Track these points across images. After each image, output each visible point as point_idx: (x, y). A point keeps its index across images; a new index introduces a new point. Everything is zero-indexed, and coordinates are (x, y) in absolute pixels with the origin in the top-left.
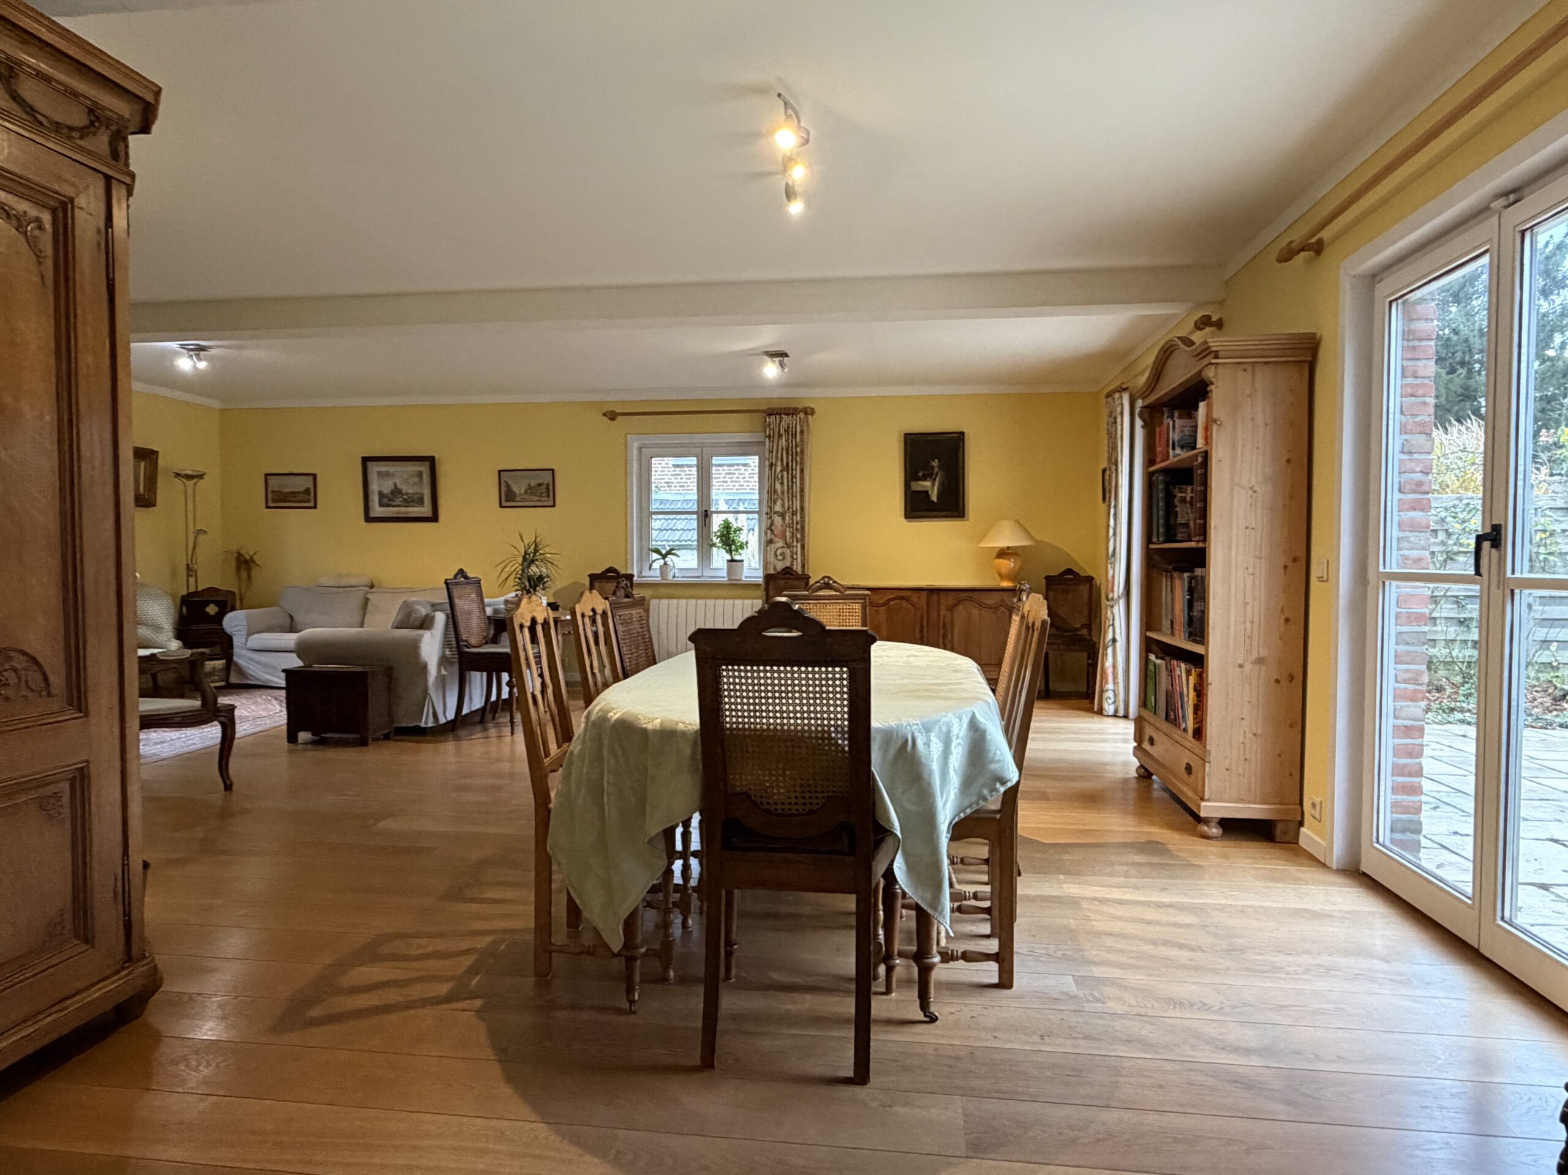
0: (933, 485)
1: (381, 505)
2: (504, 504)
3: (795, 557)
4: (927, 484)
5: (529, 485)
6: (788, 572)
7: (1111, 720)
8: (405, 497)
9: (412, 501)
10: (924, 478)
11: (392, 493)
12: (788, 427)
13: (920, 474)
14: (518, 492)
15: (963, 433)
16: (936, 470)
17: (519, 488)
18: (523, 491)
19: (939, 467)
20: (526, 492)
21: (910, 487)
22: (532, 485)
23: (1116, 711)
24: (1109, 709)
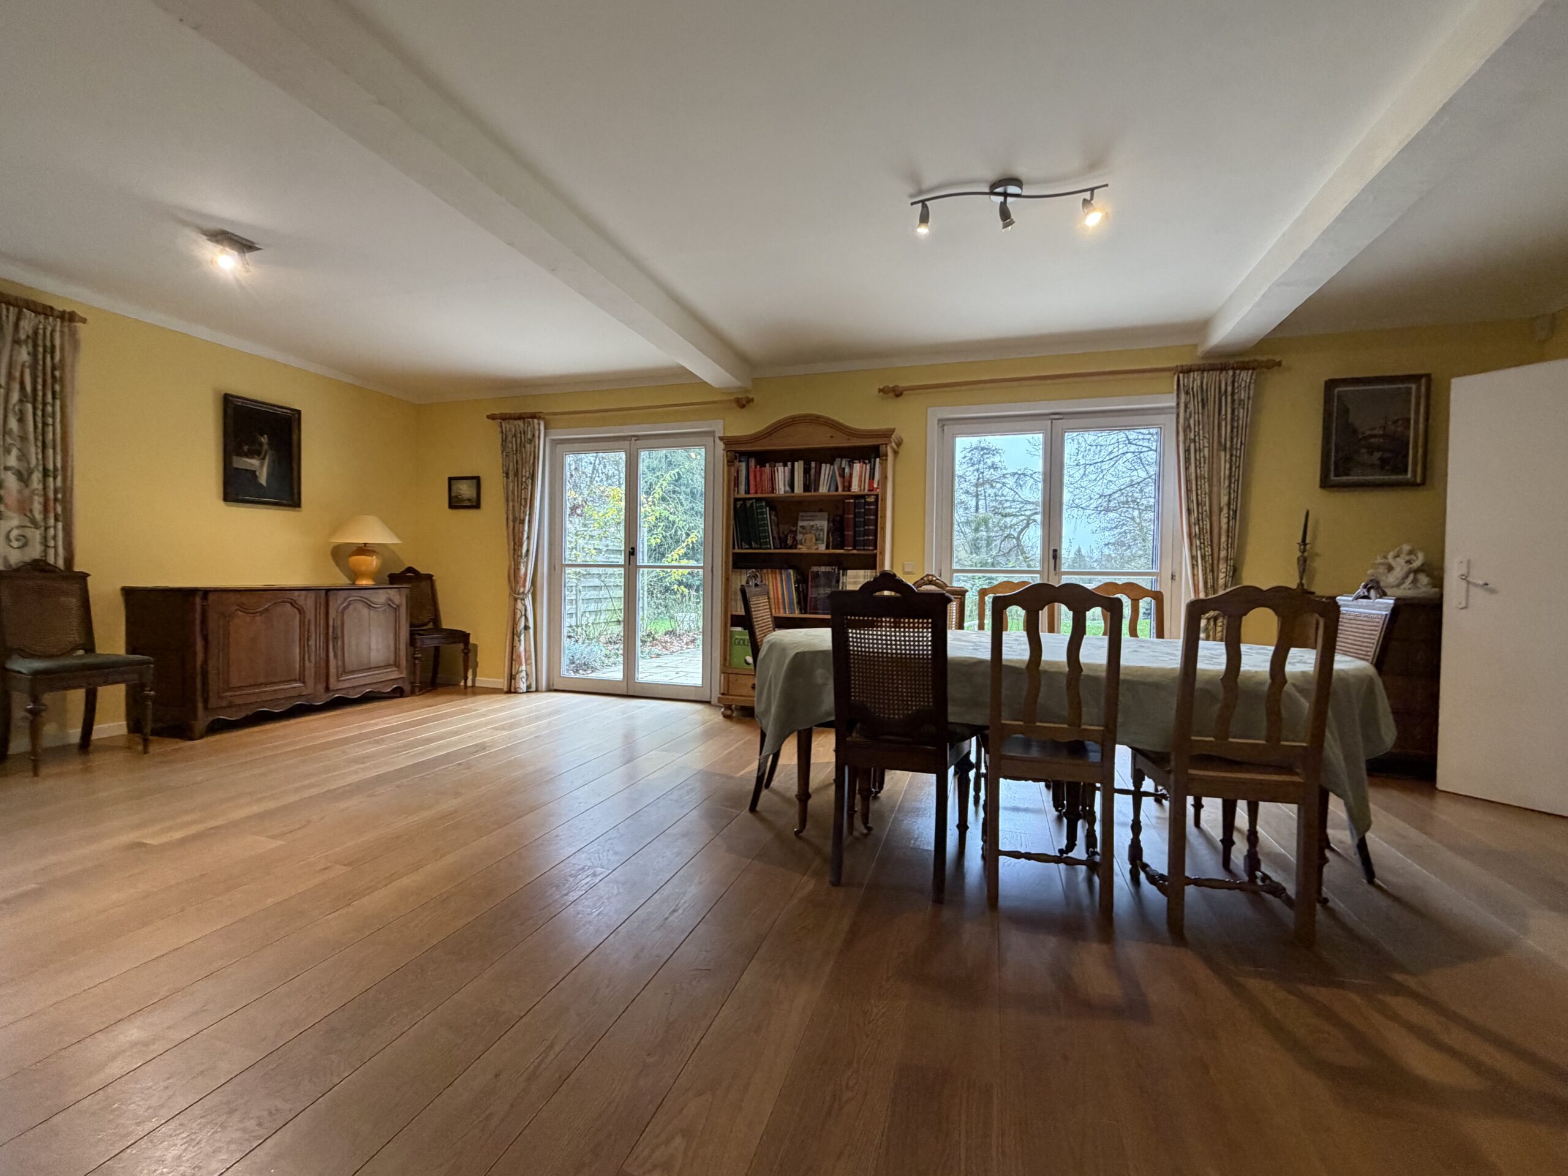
0: (262, 465)
3: (52, 543)
4: (254, 462)
6: (39, 567)
7: (524, 696)
10: (250, 454)
12: (36, 333)
13: (246, 448)
15: (299, 412)
16: (265, 447)
19: (269, 444)
21: (231, 463)
23: (529, 687)
24: (523, 687)
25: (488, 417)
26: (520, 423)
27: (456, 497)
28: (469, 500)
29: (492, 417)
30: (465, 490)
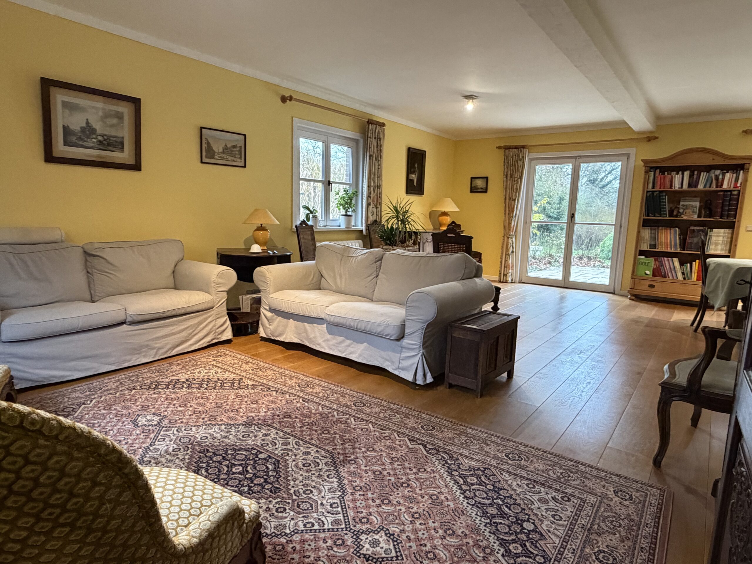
0: (415, 177)
1: (66, 143)
2: (205, 160)
3: (378, 214)
4: (413, 176)
5: (226, 145)
7: (510, 284)
8: (100, 138)
9: (109, 144)
10: (413, 173)
11: (83, 129)
12: (378, 133)
13: (412, 170)
14: (216, 151)
15: (425, 151)
16: (416, 169)
17: (218, 148)
18: (221, 150)
20: (223, 152)
21: (408, 177)
22: (228, 146)
23: (512, 280)
24: (509, 280)
25: (497, 148)
26: (516, 150)
27: (474, 187)
28: (482, 188)
29: (499, 148)
30: (480, 183)
